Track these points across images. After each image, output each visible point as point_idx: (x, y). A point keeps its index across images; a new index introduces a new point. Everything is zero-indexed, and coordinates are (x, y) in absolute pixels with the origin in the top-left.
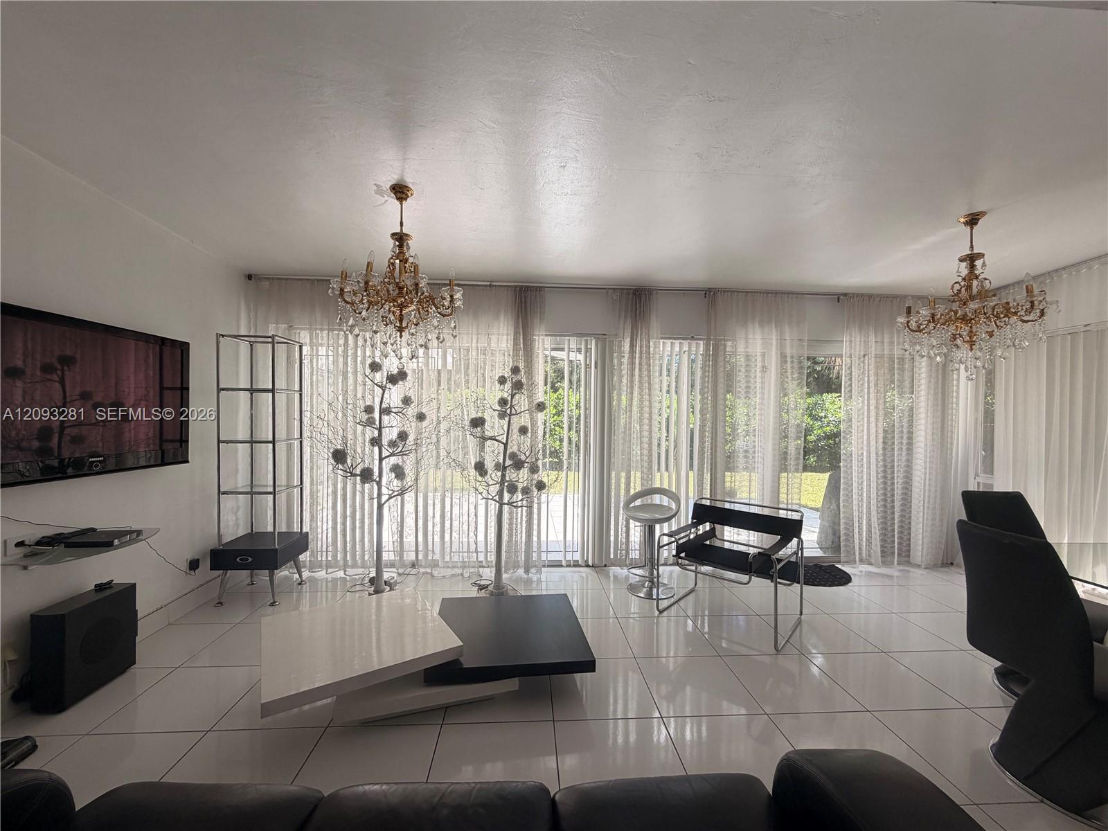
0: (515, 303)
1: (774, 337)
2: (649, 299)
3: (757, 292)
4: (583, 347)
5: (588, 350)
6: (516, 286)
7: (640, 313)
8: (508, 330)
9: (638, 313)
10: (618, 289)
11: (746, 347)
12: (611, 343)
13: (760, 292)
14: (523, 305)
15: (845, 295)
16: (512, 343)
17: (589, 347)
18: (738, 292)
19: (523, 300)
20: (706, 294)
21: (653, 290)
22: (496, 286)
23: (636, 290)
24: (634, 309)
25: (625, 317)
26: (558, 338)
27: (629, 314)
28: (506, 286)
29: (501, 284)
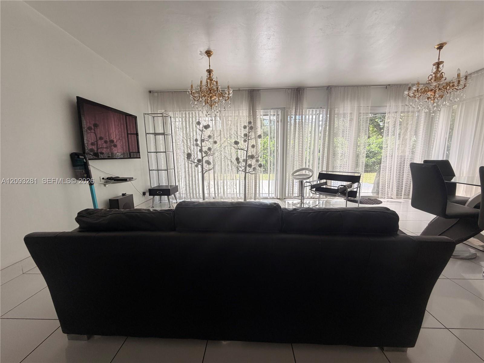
0: (249, 96)
1: (356, 106)
2: (303, 92)
3: (349, 86)
4: (276, 114)
5: (278, 115)
6: (249, 90)
7: (299, 98)
8: (246, 108)
9: (298, 98)
10: (290, 88)
11: (344, 110)
12: (287, 112)
13: (351, 86)
14: (252, 97)
15: (389, 85)
16: (248, 113)
17: (278, 113)
18: (341, 87)
19: (252, 95)
20: (327, 88)
21: (305, 88)
22: (241, 90)
23: (297, 88)
24: (297, 97)
25: (293, 100)
26: (266, 110)
27: (295, 98)
28: (245, 90)
29: (243, 89)
